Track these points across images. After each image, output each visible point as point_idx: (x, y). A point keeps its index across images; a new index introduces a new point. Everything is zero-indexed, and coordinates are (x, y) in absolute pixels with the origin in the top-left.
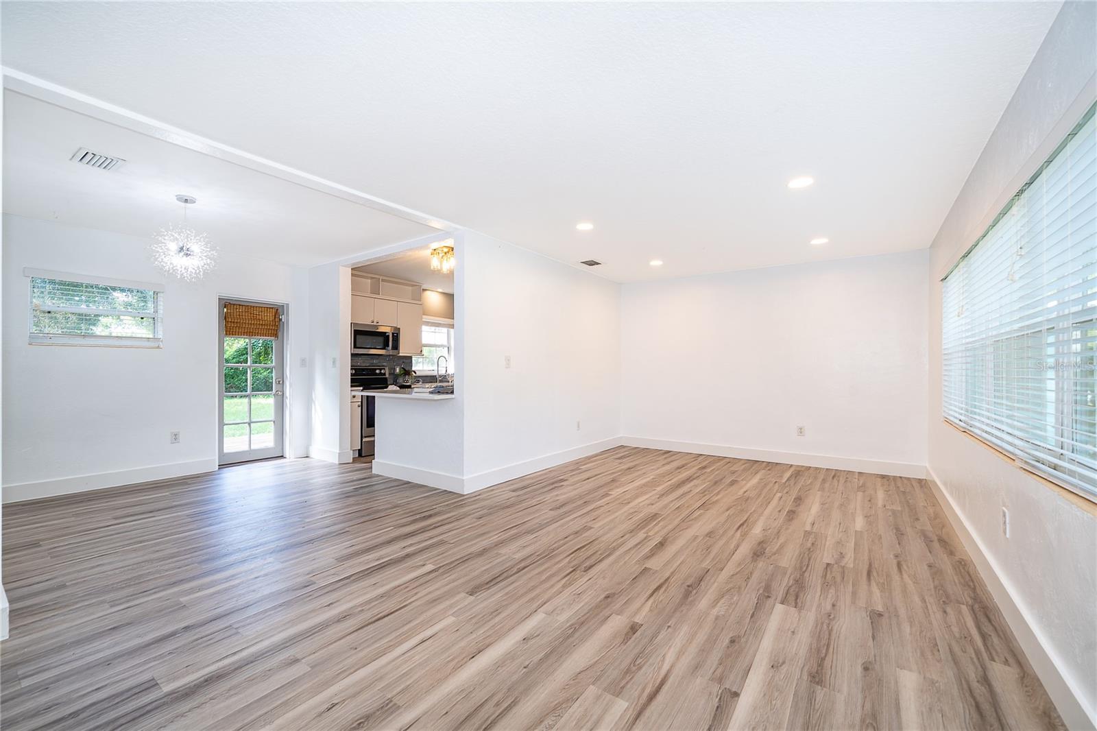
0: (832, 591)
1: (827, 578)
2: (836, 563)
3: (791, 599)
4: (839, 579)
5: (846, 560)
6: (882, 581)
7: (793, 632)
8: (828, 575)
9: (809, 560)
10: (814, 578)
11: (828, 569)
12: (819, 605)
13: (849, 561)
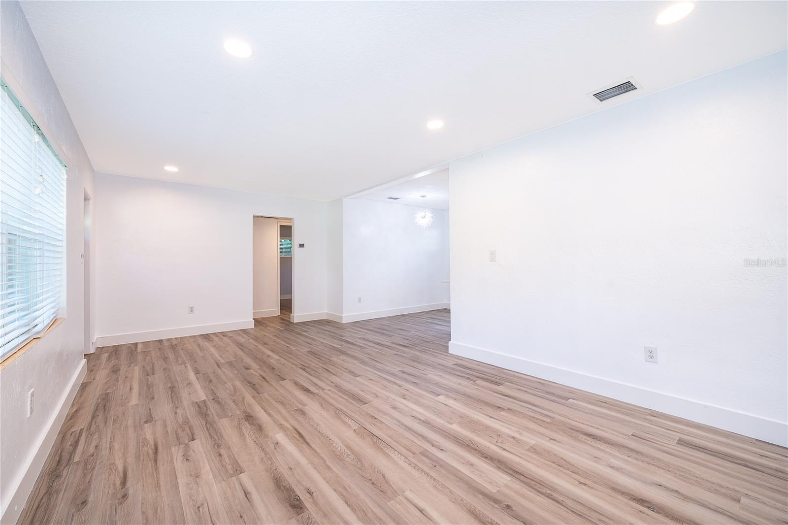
0: (180, 420)
1: (188, 428)
2: (186, 444)
3: (201, 405)
4: (179, 431)
5: (181, 454)
6: (145, 448)
7: (190, 394)
8: (189, 431)
9: (210, 435)
10: (197, 423)
11: (191, 435)
12: (184, 409)
13: (177, 453)
